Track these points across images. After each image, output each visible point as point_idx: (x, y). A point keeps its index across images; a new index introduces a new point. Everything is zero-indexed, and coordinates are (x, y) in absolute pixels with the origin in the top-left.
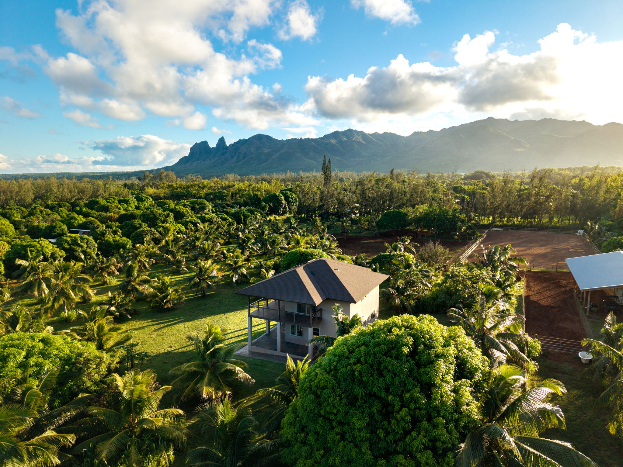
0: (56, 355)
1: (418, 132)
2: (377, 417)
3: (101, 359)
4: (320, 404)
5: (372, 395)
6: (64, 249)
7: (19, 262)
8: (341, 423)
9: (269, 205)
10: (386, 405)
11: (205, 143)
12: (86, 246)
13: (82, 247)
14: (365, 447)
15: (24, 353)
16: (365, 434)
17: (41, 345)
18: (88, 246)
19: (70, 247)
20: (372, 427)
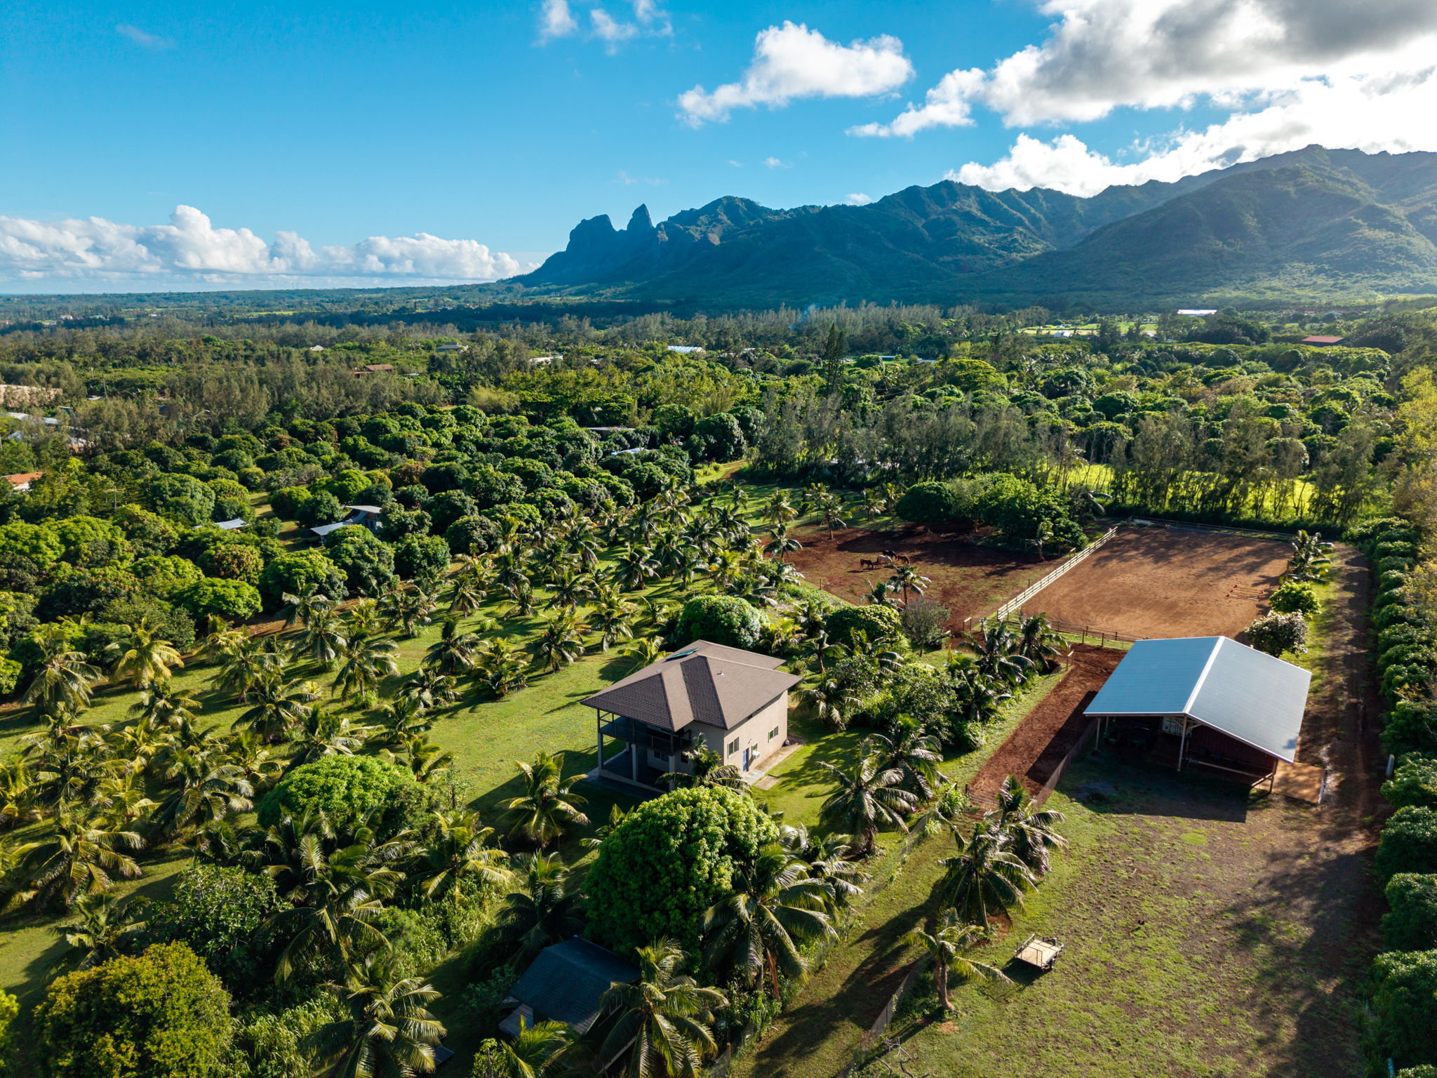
0: (377, 787)
1: (1119, 187)
2: (648, 882)
3: (421, 793)
4: (609, 866)
5: (648, 863)
6: (344, 566)
7: (287, 597)
8: (623, 884)
9: (706, 441)
10: (656, 872)
11: (603, 221)
12: (376, 559)
13: (371, 562)
14: (637, 905)
15: (345, 784)
16: (637, 895)
17: (360, 774)
18: (380, 560)
19: (354, 563)
20: (643, 888)
